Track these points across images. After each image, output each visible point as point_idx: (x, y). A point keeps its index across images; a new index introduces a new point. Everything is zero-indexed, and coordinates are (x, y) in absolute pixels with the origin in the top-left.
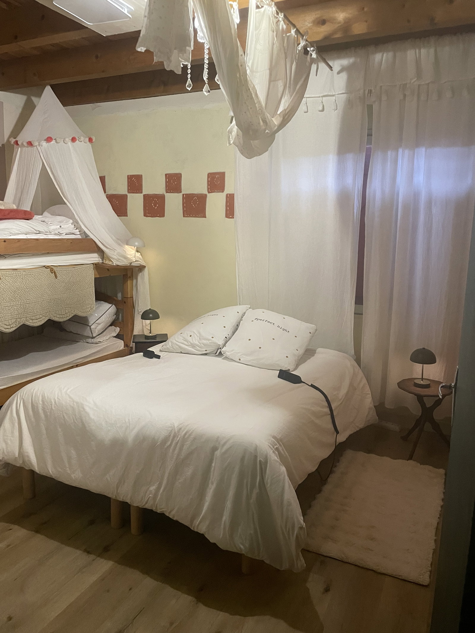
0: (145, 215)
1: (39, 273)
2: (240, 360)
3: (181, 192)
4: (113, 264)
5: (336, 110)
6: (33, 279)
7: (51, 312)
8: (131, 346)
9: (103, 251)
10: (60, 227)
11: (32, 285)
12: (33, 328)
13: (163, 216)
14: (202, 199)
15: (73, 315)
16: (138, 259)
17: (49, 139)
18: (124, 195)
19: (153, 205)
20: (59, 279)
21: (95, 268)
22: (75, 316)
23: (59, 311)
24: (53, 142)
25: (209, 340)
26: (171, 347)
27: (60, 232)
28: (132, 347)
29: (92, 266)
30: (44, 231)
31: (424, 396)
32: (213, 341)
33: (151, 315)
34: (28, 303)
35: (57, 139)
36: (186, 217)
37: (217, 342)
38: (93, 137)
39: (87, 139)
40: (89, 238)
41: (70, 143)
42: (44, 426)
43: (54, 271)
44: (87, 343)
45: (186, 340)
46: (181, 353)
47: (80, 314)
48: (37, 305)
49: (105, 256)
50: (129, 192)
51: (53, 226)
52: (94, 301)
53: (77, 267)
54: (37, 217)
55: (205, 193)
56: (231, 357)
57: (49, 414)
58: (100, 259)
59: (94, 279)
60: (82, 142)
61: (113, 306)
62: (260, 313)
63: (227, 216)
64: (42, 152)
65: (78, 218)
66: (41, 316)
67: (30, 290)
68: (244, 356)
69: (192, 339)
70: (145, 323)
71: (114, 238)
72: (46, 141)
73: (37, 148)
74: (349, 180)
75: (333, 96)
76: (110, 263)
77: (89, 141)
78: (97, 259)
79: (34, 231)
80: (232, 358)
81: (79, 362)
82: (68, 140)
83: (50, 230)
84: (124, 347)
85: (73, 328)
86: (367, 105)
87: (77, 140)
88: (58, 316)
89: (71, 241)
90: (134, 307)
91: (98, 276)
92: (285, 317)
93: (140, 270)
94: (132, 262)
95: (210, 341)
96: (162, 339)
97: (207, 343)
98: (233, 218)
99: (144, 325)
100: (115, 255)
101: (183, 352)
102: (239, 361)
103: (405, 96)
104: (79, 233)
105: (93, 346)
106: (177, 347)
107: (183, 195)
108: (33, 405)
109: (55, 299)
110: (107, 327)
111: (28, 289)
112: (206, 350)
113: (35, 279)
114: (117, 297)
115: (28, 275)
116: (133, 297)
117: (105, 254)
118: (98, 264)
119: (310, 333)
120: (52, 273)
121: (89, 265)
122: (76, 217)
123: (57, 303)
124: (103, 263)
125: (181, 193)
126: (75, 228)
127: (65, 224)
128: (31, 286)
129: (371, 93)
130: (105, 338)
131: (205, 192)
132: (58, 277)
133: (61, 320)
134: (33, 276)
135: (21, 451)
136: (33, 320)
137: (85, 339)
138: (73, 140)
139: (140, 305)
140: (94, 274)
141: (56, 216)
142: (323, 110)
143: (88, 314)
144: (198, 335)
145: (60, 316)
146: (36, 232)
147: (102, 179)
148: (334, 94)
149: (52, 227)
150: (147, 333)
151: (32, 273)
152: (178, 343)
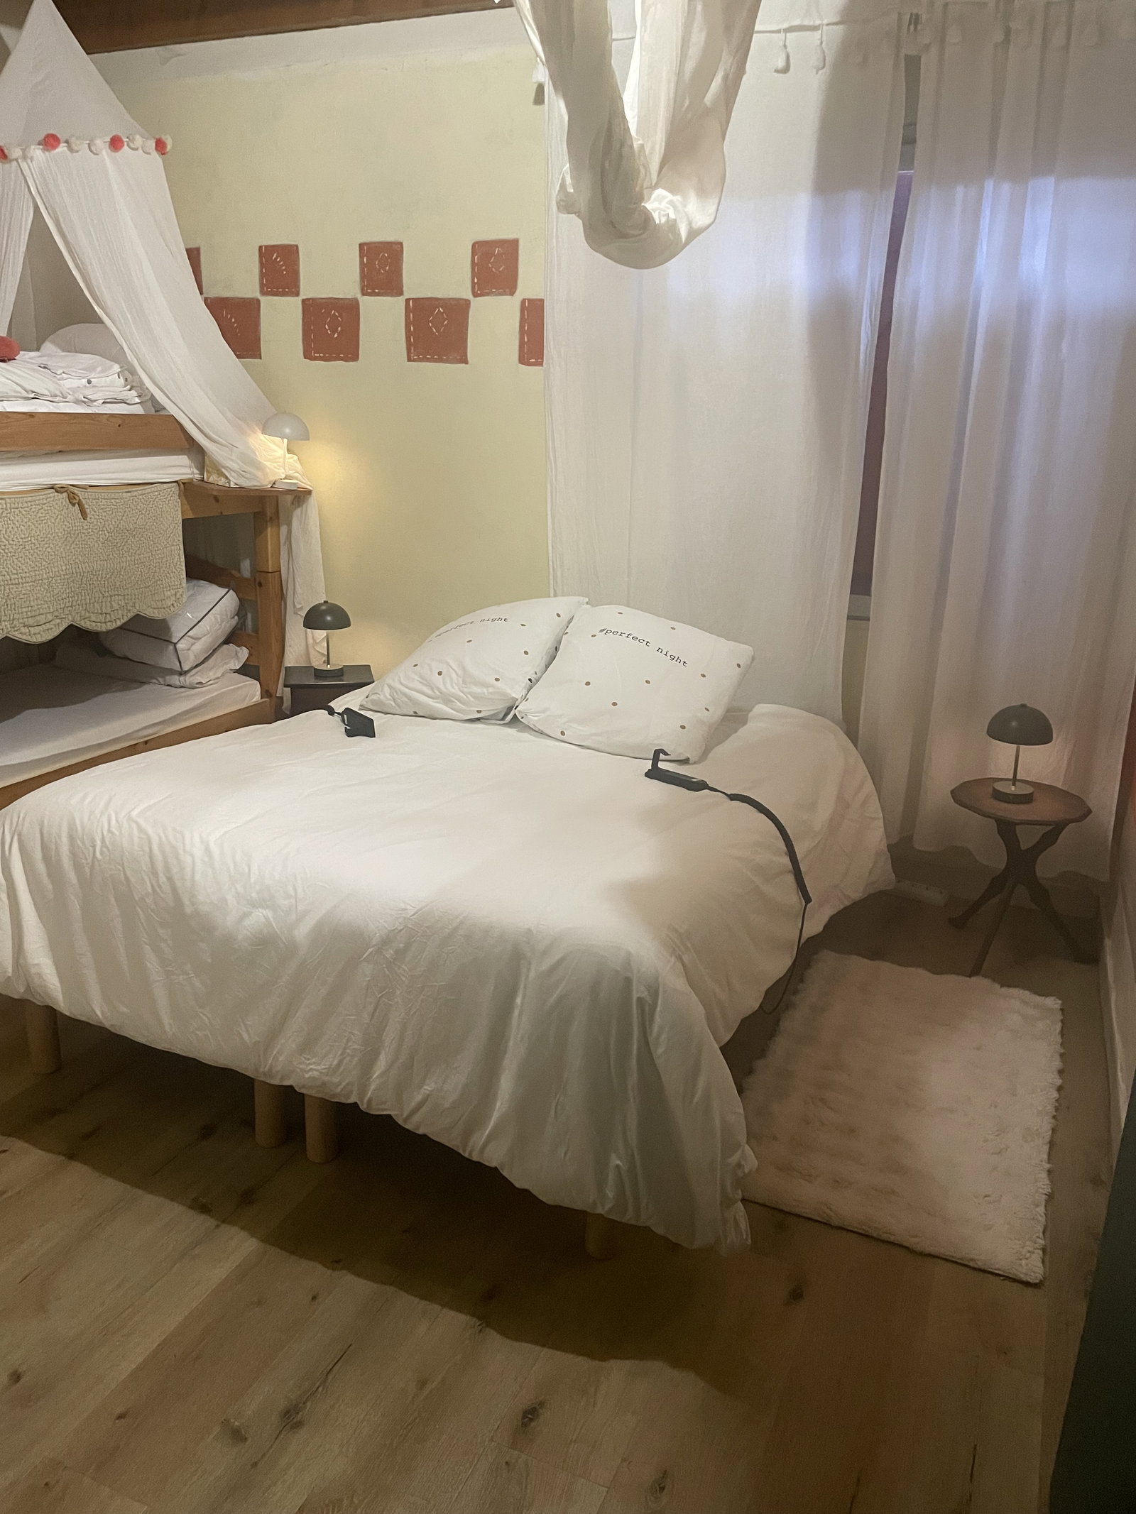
0: (307, 355)
1: (39, 505)
2: (563, 733)
3: (401, 294)
4: (229, 483)
5: (824, 67)
6: (25, 520)
7: (75, 606)
8: (278, 695)
9: (202, 448)
10: (89, 382)
11: (23, 536)
12: (28, 646)
13: (355, 357)
14: (457, 311)
15: (130, 615)
16: (291, 472)
17: (50, 142)
18: (252, 299)
19: (327, 327)
20: (92, 520)
21: (182, 493)
22: (138, 618)
23: (95, 604)
24: (62, 148)
25: (487, 686)
26: (390, 700)
27: (89, 397)
28: (281, 698)
29: (174, 488)
30: (48, 393)
31: (1018, 824)
32: (498, 688)
33: (329, 618)
34: (13, 582)
35: (73, 140)
36: (415, 360)
37: (509, 691)
38: (167, 139)
39: (152, 144)
40: (163, 413)
41: (106, 153)
42: (78, 901)
43: (77, 501)
44: (168, 685)
45: (430, 686)
46: (416, 715)
47: (148, 614)
48: (39, 588)
49: (207, 461)
50: (263, 293)
51: (70, 380)
52: (185, 581)
53: (136, 491)
54: (26, 356)
55: (465, 297)
56: (540, 727)
57: (87, 870)
58: (196, 471)
59: (181, 521)
60: (137, 149)
61: (231, 591)
62: (609, 615)
63: (523, 360)
64: (33, 177)
65: (135, 360)
66: (50, 617)
67: (19, 550)
68: (575, 725)
69: (443, 679)
70: (313, 637)
71: (229, 414)
72: (41, 147)
73: (20, 167)
74: (849, 266)
75: (815, 28)
76: (222, 481)
77: (157, 149)
78: (188, 471)
79: (20, 393)
80: (542, 729)
81: (150, 735)
82: (102, 144)
83: (63, 391)
84: (261, 698)
85: (130, 647)
86: (906, 56)
87: (125, 144)
88: (93, 618)
89: (120, 422)
90: (282, 596)
91: (191, 516)
92: (674, 624)
93: (296, 500)
94: (277, 478)
95: (491, 690)
96: (359, 677)
97: (484, 693)
98: (541, 364)
99: (310, 641)
100: (232, 460)
101: (420, 714)
102: (562, 738)
103: (1008, 32)
104: (137, 400)
105: (183, 695)
106: (405, 699)
107: (407, 301)
108: (45, 848)
109: (84, 572)
110: (216, 647)
111: (14, 547)
112: (479, 712)
113: (29, 520)
114: (239, 570)
115: (13, 510)
116: (280, 571)
117: (209, 457)
118: (189, 483)
119: (739, 666)
120: (74, 505)
121: (166, 486)
122: (129, 358)
123: (90, 584)
124: (202, 480)
125: (401, 297)
126: (125, 387)
127: (102, 375)
128: (22, 538)
129: (916, 24)
130: (212, 675)
131: (466, 293)
132: (89, 516)
133: (102, 628)
134: (24, 513)
135: (21, 961)
136: (29, 626)
137: (162, 677)
138: (116, 143)
139: (299, 590)
140: (180, 509)
141: (76, 352)
142: (786, 70)
143: (169, 614)
144: (460, 672)
145: (97, 618)
146: (26, 395)
147: (194, 256)
148: (818, 22)
149: (69, 383)
150: (318, 663)
151: (20, 505)
152: (407, 690)
